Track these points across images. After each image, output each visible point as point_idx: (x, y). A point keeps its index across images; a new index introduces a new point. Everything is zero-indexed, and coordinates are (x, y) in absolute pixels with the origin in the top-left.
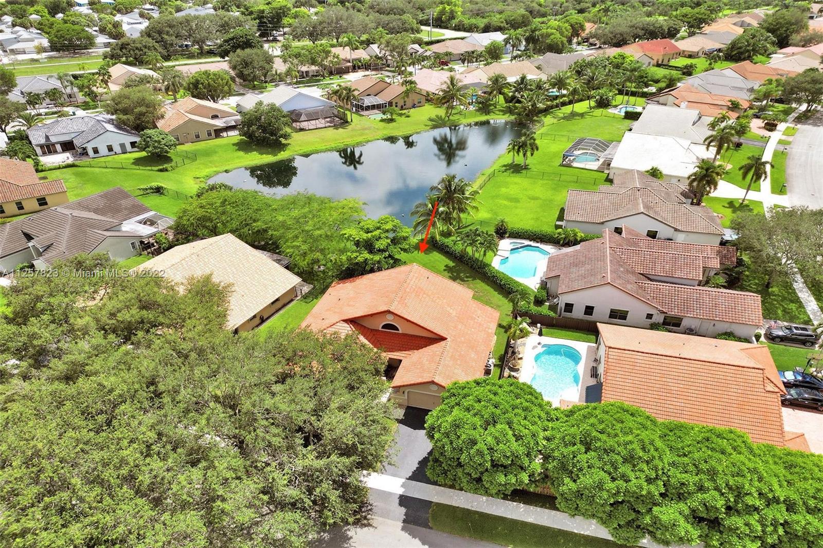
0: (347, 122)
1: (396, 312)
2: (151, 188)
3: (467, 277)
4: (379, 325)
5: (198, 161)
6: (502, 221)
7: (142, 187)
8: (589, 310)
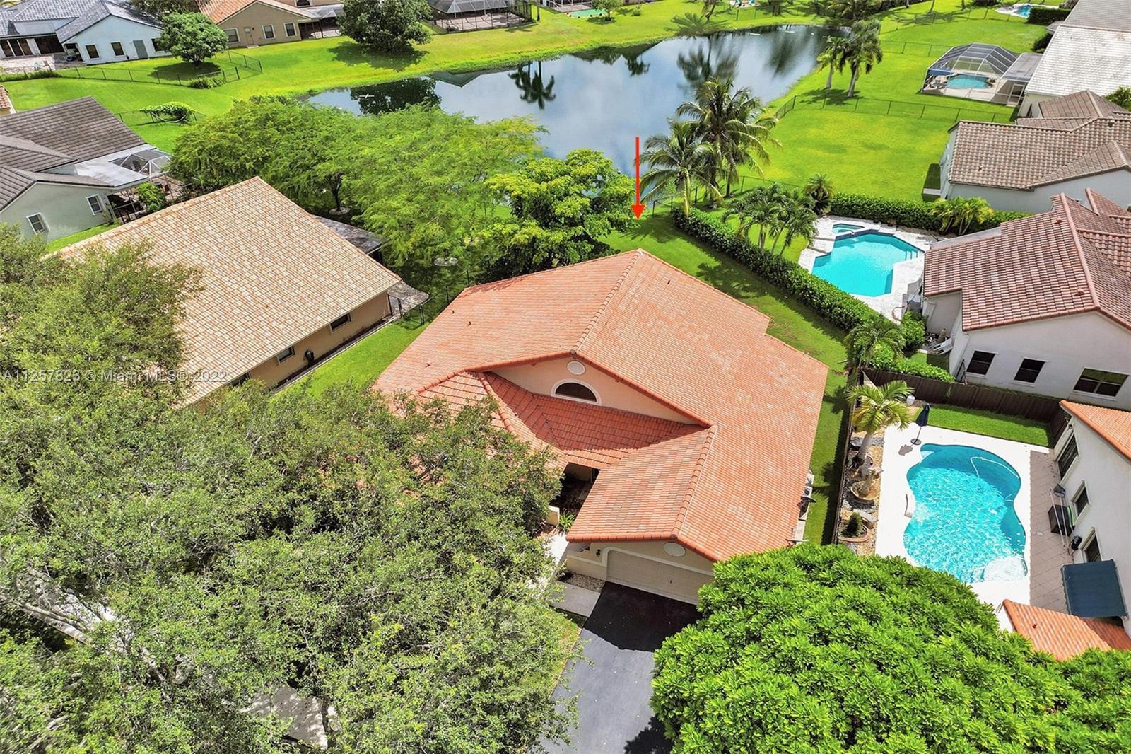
0: (530, 20)
1: (588, 358)
2: (166, 111)
3: (745, 289)
4: (548, 383)
5: (265, 73)
6: (820, 181)
7: (149, 108)
8: (1030, 369)
